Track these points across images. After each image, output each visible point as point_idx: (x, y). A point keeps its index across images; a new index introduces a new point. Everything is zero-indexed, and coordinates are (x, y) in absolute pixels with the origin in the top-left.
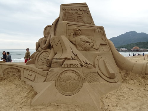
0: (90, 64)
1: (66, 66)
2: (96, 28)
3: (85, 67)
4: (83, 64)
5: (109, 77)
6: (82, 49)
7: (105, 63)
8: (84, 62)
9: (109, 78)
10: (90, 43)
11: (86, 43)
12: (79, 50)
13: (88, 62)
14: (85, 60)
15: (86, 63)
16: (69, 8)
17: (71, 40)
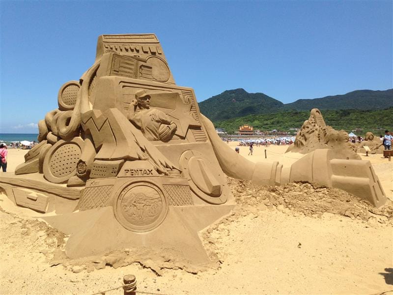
0: (174, 168)
1: (129, 174)
2: (179, 92)
3: (166, 174)
4: (162, 169)
5: (209, 193)
6: (155, 137)
7: (201, 166)
8: (161, 164)
9: (211, 195)
10: (169, 124)
11: (163, 125)
12: (150, 139)
13: (170, 165)
14: (164, 160)
15: (167, 167)
16: (121, 45)
17: (132, 119)
